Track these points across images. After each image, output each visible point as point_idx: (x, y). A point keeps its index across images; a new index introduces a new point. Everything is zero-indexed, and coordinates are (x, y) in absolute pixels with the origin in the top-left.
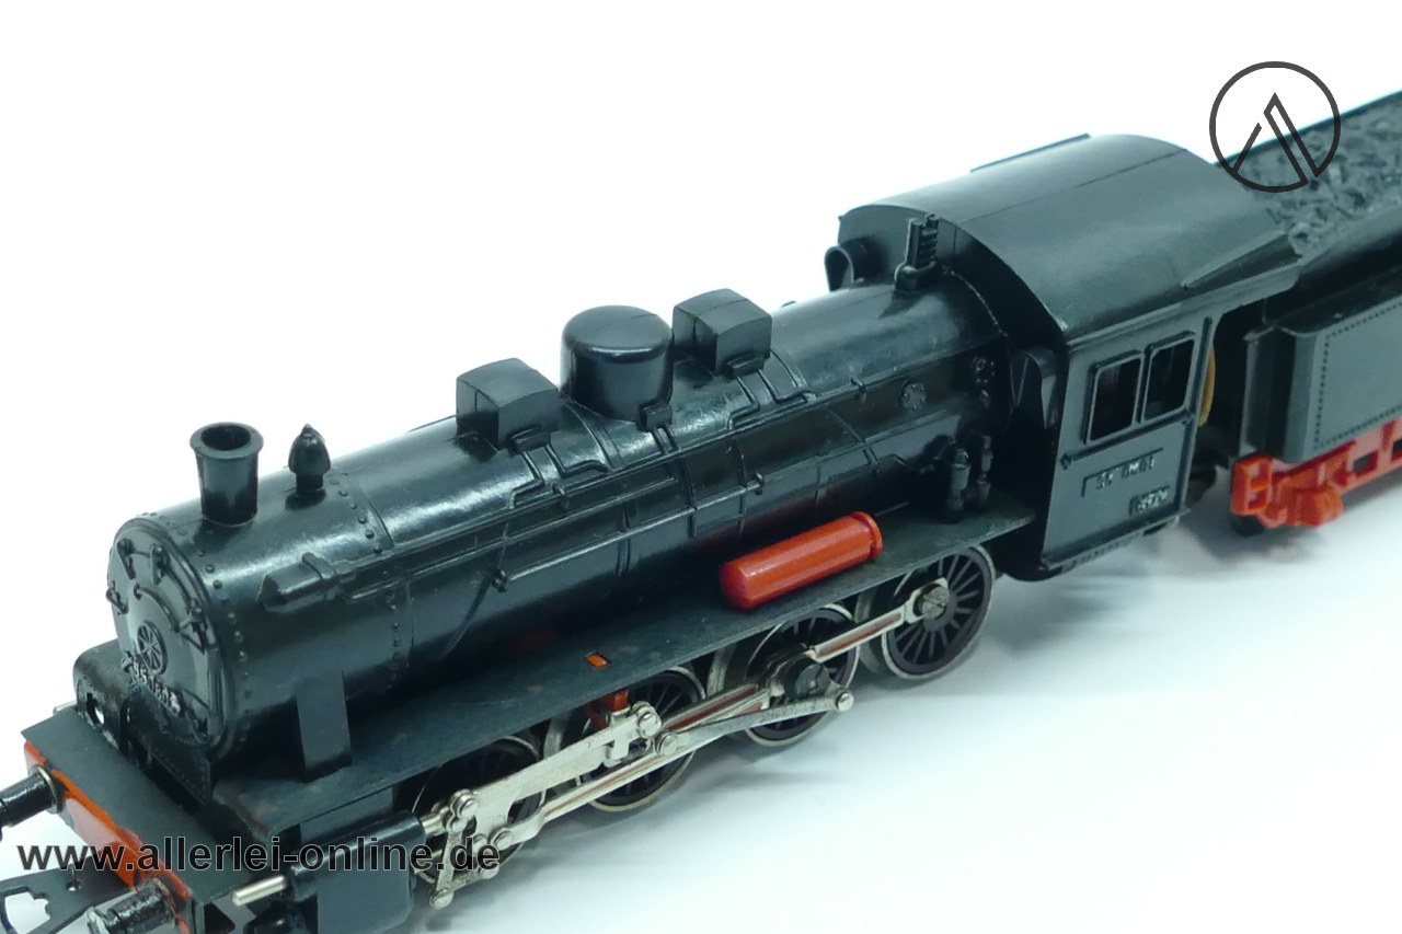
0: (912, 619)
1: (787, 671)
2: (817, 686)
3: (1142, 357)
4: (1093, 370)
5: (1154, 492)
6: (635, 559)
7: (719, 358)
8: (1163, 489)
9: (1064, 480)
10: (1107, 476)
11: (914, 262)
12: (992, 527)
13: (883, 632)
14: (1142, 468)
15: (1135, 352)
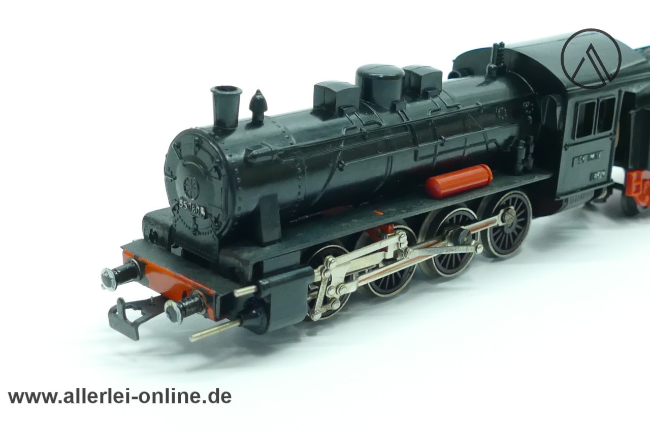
0: (501, 224)
1: (453, 234)
2: (467, 241)
3: (596, 101)
4: (577, 104)
5: (600, 171)
6: (393, 172)
7: (422, 88)
8: (603, 171)
9: (565, 156)
10: (582, 158)
11: (495, 61)
12: (536, 177)
13: (488, 227)
14: (596, 157)
15: (594, 99)
